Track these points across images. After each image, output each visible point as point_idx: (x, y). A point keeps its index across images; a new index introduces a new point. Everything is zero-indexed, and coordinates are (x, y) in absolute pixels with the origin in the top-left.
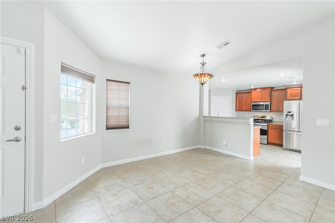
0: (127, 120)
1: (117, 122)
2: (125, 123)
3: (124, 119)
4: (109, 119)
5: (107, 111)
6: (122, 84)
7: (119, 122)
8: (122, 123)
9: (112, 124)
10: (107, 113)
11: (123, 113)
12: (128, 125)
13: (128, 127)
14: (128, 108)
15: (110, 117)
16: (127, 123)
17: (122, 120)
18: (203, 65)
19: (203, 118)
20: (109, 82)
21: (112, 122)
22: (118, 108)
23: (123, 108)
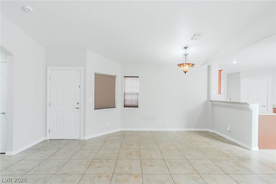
0: (137, 102)
1: (131, 103)
2: (135, 104)
3: (135, 101)
4: (125, 101)
5: (124, 96)
6: (134, 78)
7: (132, 103)
8: (134, 104)
9: (127, 104)
10: (124, 97)
11: (134, 97)
12: (138, 105)
13: (137, 107)
14: (138, 94)
15: (126, 99)
16: (137, 104)
17: (133, 102)
18: (186, 56)
19: (210, 102)
20: (126, 78)
21: (128, 103)
22: (131, 94)
23: (134, 94)
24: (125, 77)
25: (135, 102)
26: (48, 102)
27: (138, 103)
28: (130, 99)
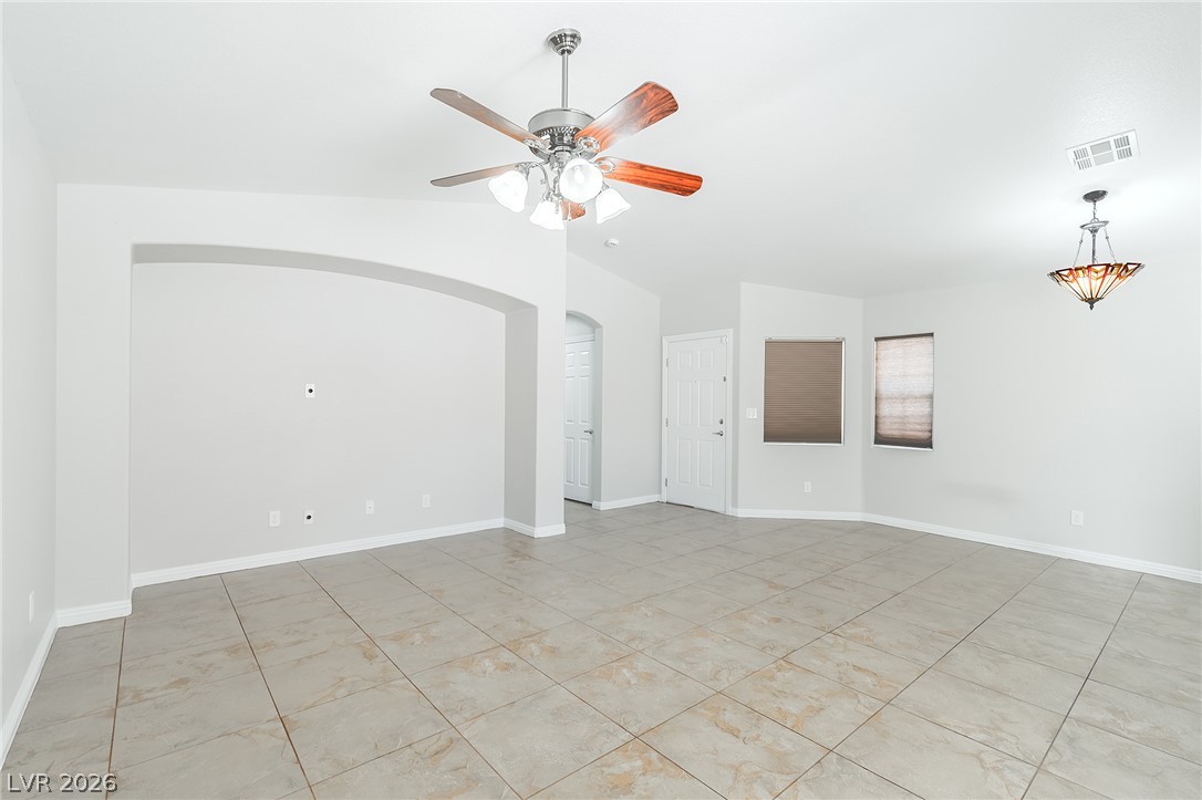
0: (928, 428)
1: (901, 430)
2: (920, 434)
4: (881, 421)
5: (876, 404)
6: (914, 340)
7: (906, 430)
8: (913, 433)
9: (888, 433)
10: (876, 408)
11: (917, 410)
12: (931, 440)
13: (928, 443)
14: (932, 398)
15: (884, 416)
16: (927, 434)
17: (912, 427)
20: (882, 342)
21: (888, 429)
22: (904, 399)
23: (916, 398)
24: (877, 339)
25: (918, 427)
26: (664, 417)
27: (931, 431)
28: (897, 416)
